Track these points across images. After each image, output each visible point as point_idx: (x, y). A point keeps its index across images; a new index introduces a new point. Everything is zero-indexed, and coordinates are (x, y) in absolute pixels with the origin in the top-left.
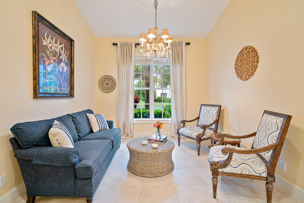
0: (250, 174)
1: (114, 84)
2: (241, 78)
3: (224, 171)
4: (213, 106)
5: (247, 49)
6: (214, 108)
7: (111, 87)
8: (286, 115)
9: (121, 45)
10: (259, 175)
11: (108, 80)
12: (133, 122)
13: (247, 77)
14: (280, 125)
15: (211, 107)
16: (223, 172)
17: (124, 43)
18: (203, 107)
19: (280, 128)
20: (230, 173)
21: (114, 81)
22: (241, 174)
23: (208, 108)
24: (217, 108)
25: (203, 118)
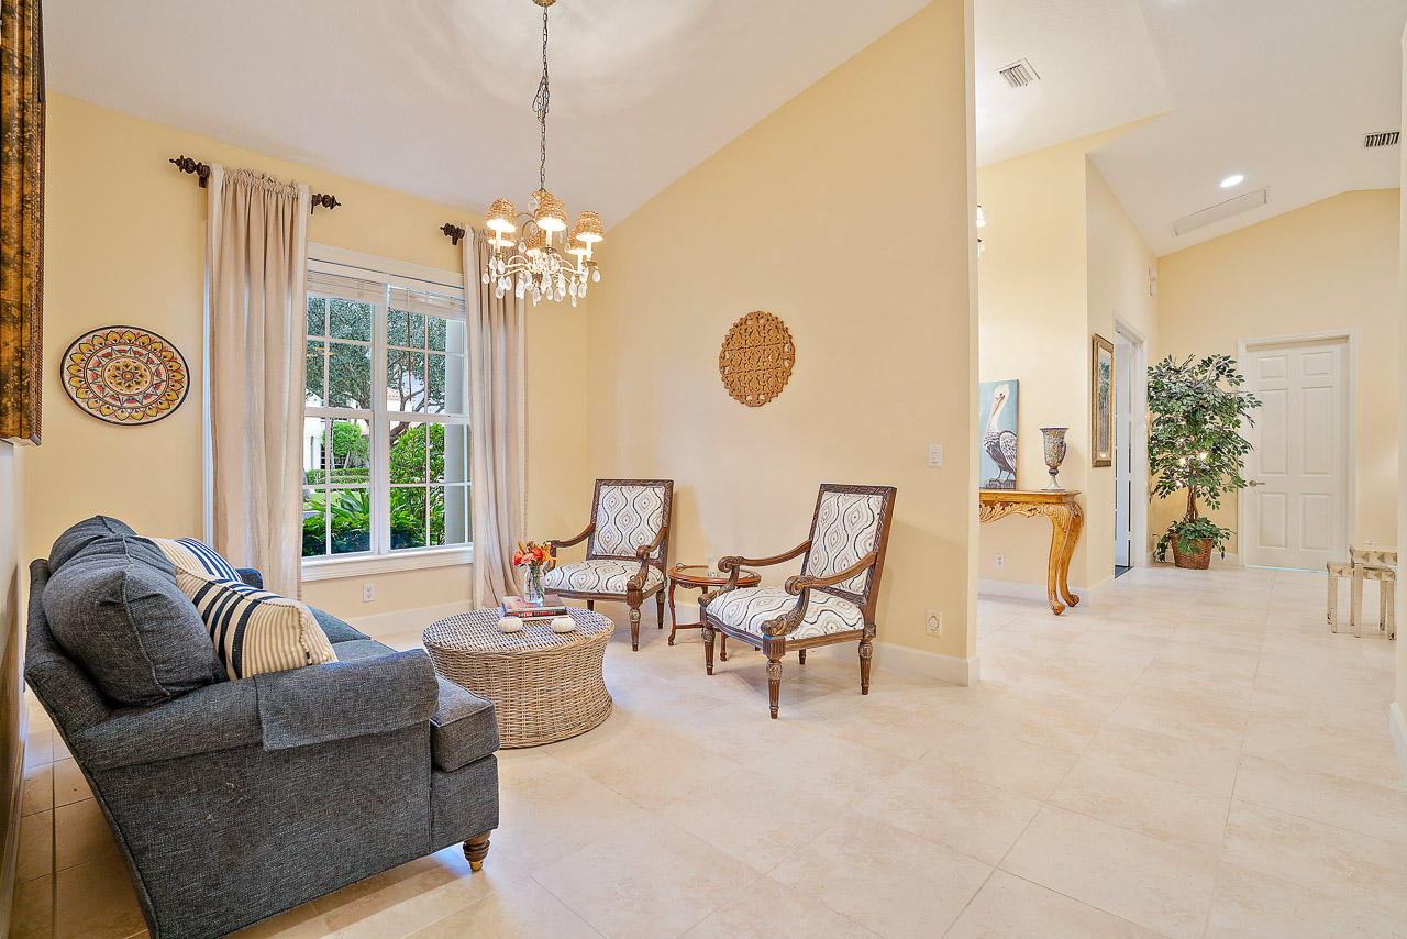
0: (839, 631)
1: (180, 382)
2: (741, 398)
3: (796, 638)
4: (644, 483)
5: (761, 321)
6: (649, 491)
7: (153, 398)
8: (888, 488)
9: (233, 183)
10: (852, 629)
11: (135, 352)
12: (299, 573)
13: (762, 397)
14: (877, 511)
15: (639, 489)
16: (794, 641)
17: (250, 174)
18: (604, 490)
19: (877, 517)
20: (808, 639)
21: (180, 360)
22: (826, 636)
23: (630, 493)
24: (660, 491)
25: (613, 528)
